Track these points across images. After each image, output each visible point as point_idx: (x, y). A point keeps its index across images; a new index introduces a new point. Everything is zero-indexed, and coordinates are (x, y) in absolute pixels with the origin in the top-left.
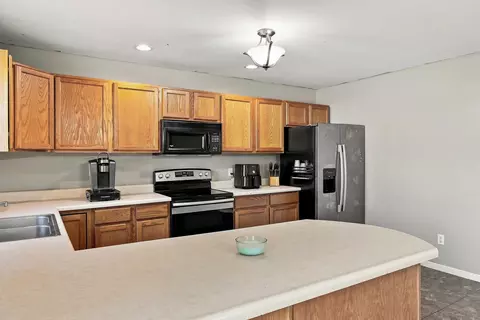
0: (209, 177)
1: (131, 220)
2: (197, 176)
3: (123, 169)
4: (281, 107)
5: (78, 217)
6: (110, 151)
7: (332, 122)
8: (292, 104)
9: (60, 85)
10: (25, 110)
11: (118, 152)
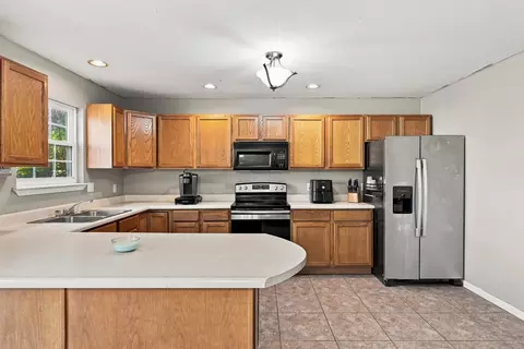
0: (284, 191)
1: (199, 220)
2: (272, 189)
3: (206, 181)
4: (360, 122)
5: (162, 214)
6: (195, 168)
7: (435, 133)
8: (373, 118)
9: (161, 122)
10: (134, 141)
11: (201, 168)
